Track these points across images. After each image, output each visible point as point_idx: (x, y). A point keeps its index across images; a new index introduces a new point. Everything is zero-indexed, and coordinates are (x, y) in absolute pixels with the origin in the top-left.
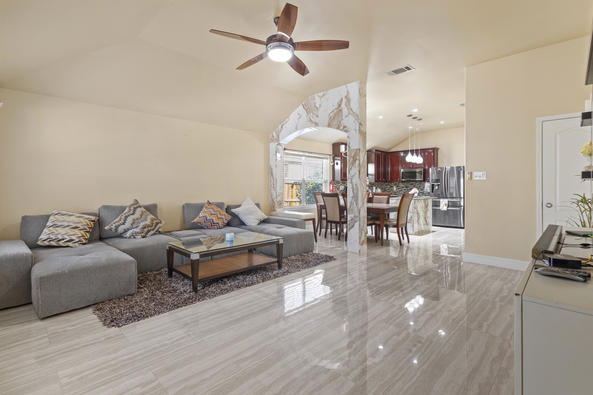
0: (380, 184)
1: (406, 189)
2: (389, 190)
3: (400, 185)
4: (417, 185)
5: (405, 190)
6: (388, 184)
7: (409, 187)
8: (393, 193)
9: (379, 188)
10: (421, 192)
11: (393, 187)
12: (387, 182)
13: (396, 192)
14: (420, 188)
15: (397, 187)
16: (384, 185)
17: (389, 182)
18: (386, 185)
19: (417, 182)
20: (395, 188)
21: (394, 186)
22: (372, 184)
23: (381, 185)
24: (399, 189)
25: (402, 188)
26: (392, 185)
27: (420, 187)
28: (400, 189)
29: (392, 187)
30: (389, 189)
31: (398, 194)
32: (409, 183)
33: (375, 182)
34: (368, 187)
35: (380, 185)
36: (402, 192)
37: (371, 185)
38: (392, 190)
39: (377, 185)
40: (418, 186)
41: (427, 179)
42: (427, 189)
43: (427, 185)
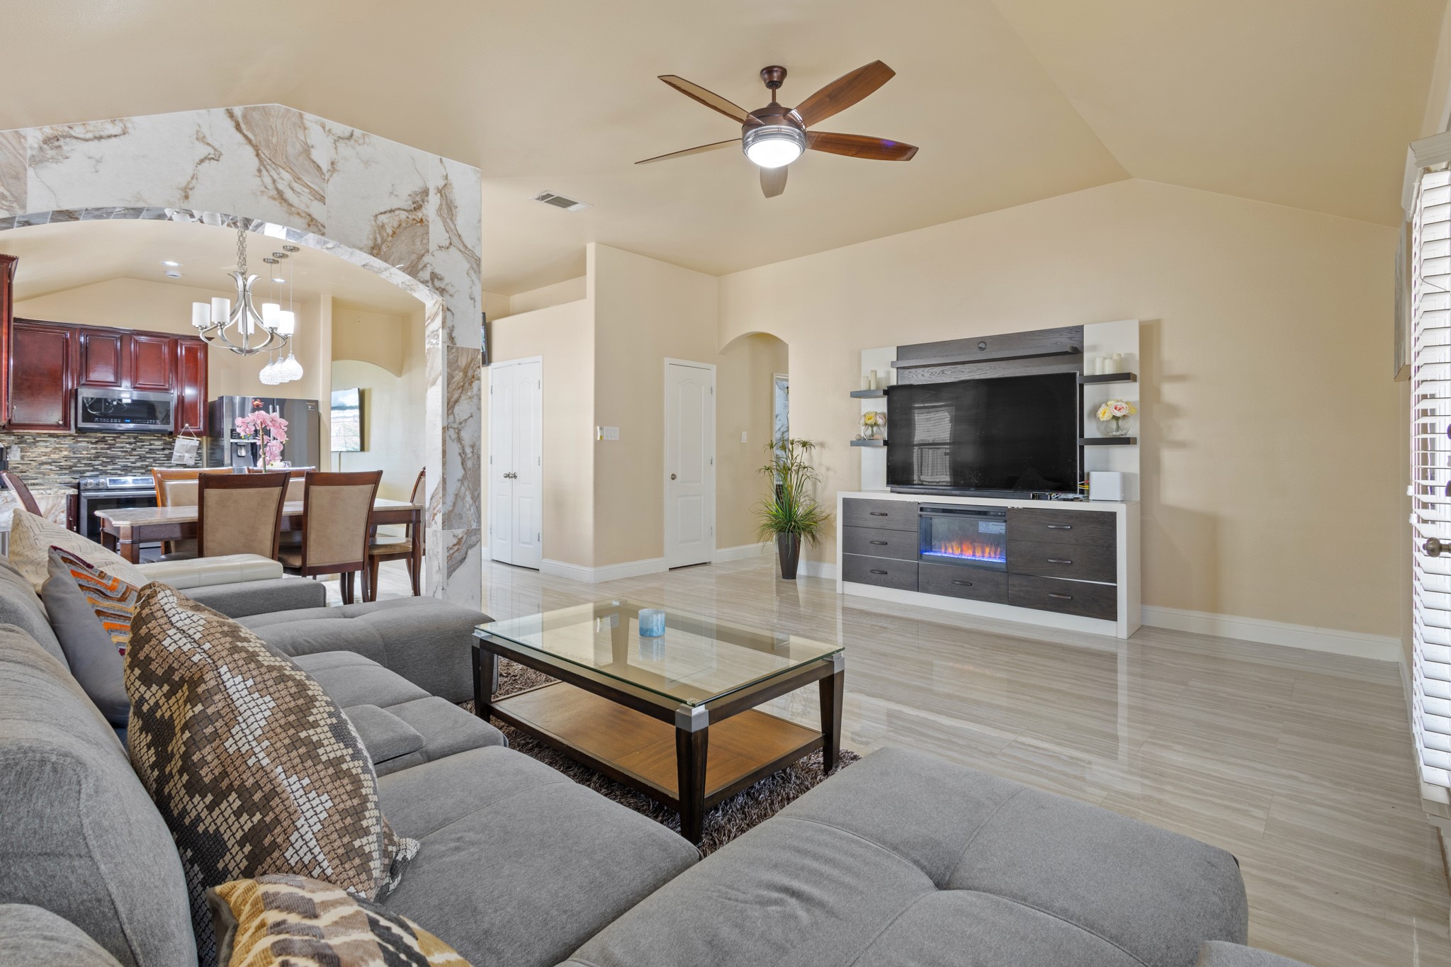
4: (122, 443)
10: (138, 464)
11: (8, 448)
13: (21, 466)
14: (134, 453)
20: (15, 454)
21: (14, 447)
27: (134, 449)
40: (128, 446)
41: (183, 427)
42: (181, 457)
43: (184, 445)
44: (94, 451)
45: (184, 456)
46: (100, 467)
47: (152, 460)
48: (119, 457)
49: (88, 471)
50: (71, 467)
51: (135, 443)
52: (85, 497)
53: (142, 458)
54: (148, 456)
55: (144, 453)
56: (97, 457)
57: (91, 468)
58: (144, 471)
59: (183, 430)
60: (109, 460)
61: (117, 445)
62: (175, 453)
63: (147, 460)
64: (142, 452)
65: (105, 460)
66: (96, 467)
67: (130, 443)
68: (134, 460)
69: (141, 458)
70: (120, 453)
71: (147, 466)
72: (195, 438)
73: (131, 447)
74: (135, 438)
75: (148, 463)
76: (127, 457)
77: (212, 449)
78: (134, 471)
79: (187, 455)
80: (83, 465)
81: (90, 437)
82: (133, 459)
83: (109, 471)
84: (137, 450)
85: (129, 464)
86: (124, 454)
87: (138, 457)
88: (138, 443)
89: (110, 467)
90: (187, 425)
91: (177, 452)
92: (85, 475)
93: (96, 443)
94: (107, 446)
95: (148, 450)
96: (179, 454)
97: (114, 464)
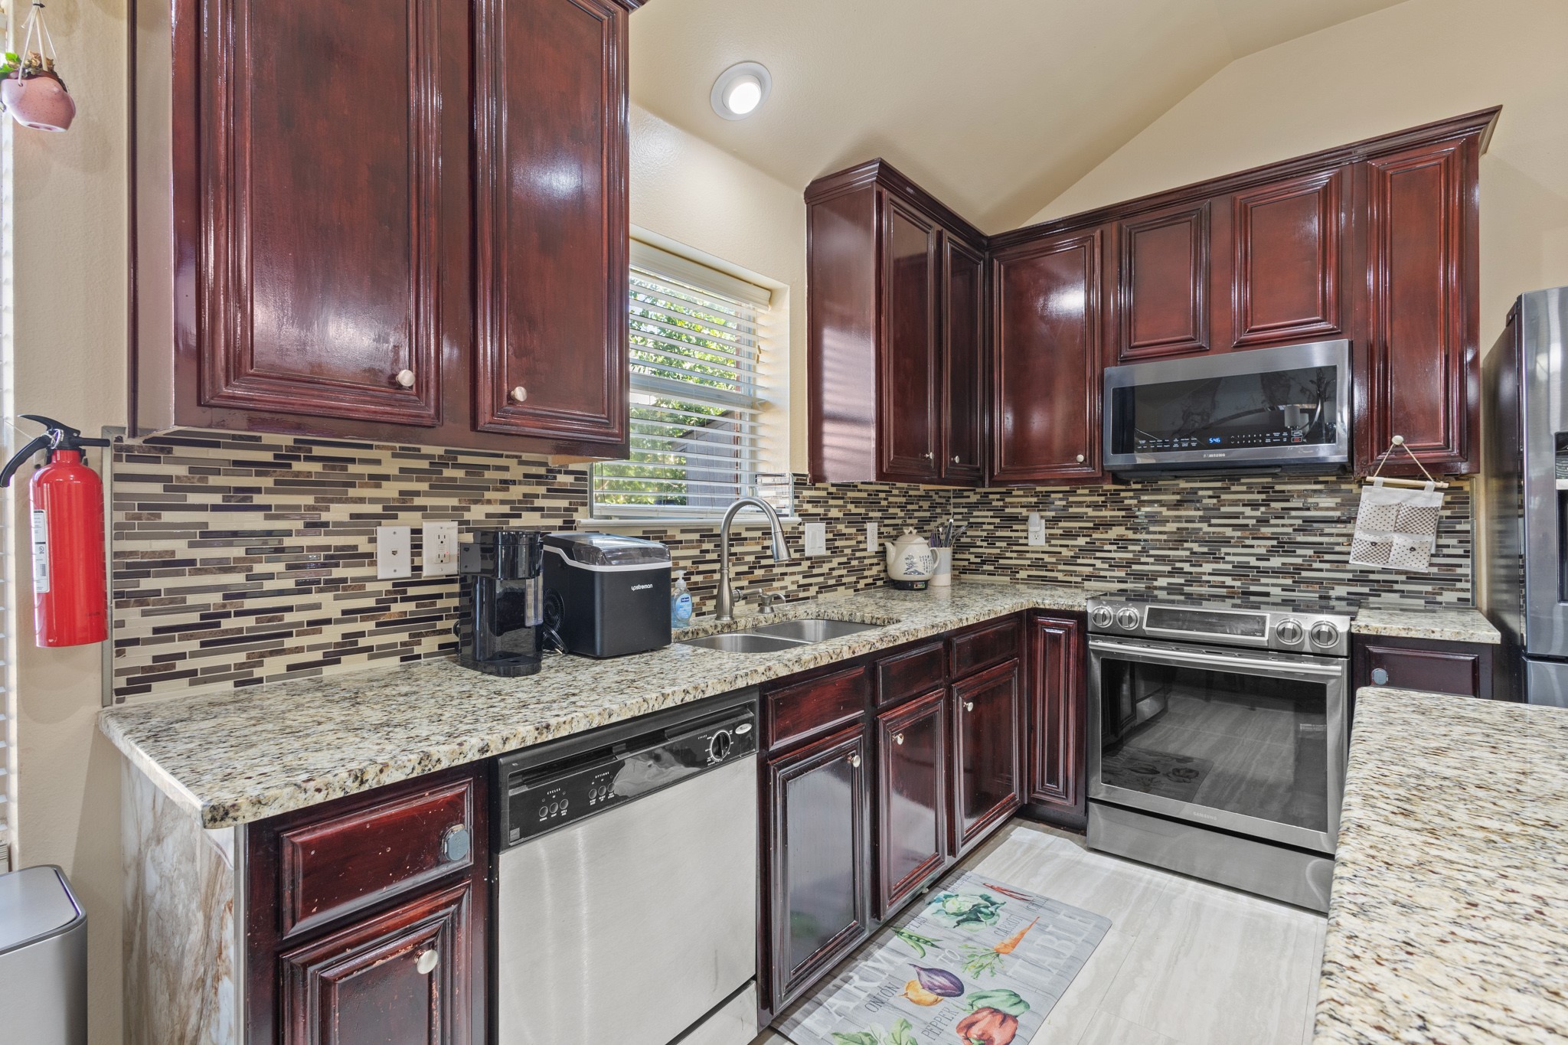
0: (927, 496)
1: (1130, 535)
2: (992, 545)
3: (1080, 504)
4: (1235, 503)
5: (1121, 543)
6: (984, 503)
7: (1165, 521)
8: (1022, 567)
9: (920, 530)
10: (1276, 562)
11: (1025, 520)
12: (975, 482)
13: (1047, 558)
14: (1266, 530)
15: (1052, 522)
16: (956, 505)
17: (993, 484)
18: (972, 506)
19: (1235, 479)
20: (1037, 533)
21: (1035, 517)
22: (856, 502)
23: (932, 507)
24: (1068, 534)
25: (1096, 527)
26: (1013, 505)
27: (1263, 521)
28: (1081, 541)
29: (1015, 518)
30: (991, 540)
31: (1060, 576)
32: (1158, 491)
33: (881, 476)
34: (823, 526)
35: (926, 505)
36: (1099, 564)
37: (851, 507)
38: (1011, 542)
39: (902, 507)
40: (1248, 511)
41: (1385, 449)
42: (1380, 548)
43: (1386, 508)
44: (1171, 527)
45: (1389, 545)
46: (1187, 567)
47: (1310, 552)
48: (1227, 542)
49: (1162, 574)
50: (1129, 563)
51: (1266, 503)
52: (1098, 653)
53: (1284, 546)
54: (1300, 538)
55: (1290, 530)
56: (1179, 539)
57: (1169, 568)
58: (1289, 582)
59: (1384, 457)
60: (1205, 550)
61: (1223, 509)
62: (1359, 535)
63: (1299, 552)
64: (1283, 527)
65: (1196, 547)
66: (1178, 565)
67: (1254, 505)
68: (1263, 551)
69: (1281, 544)
70: (1229, 532)
71: (1298, 569)
72: (1430, 484)
73: (1258, 513)
74: (1265, 489)
75: (1299, 561)
76: (1248, 542)
77: (1503, 518)
78: (1263, 580)
79: (1399, 541)
80: (1152, 560)
81: (1165, 491)
82: (1261, 547)
83: (1205, 578)
84: (1273, 521)
85: (1253, 562)
86: (1239, 534)
87: (1275, 543)
88: (1273, 505)
89: (1208, 567)
90: (1397, 439)
91: (1368, 531)
92: (1156, 583)
93: (1178, 505)
94: (1201, 513)
95: (1300, 522)
96: (1372, 538)
97: (1218, 559)
